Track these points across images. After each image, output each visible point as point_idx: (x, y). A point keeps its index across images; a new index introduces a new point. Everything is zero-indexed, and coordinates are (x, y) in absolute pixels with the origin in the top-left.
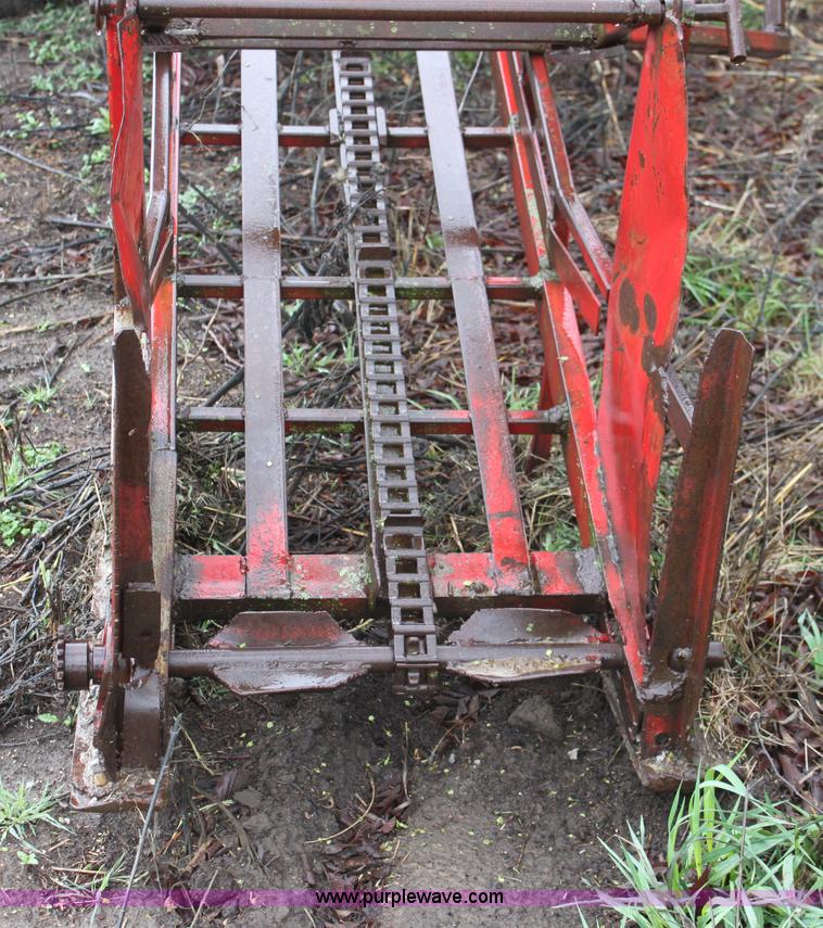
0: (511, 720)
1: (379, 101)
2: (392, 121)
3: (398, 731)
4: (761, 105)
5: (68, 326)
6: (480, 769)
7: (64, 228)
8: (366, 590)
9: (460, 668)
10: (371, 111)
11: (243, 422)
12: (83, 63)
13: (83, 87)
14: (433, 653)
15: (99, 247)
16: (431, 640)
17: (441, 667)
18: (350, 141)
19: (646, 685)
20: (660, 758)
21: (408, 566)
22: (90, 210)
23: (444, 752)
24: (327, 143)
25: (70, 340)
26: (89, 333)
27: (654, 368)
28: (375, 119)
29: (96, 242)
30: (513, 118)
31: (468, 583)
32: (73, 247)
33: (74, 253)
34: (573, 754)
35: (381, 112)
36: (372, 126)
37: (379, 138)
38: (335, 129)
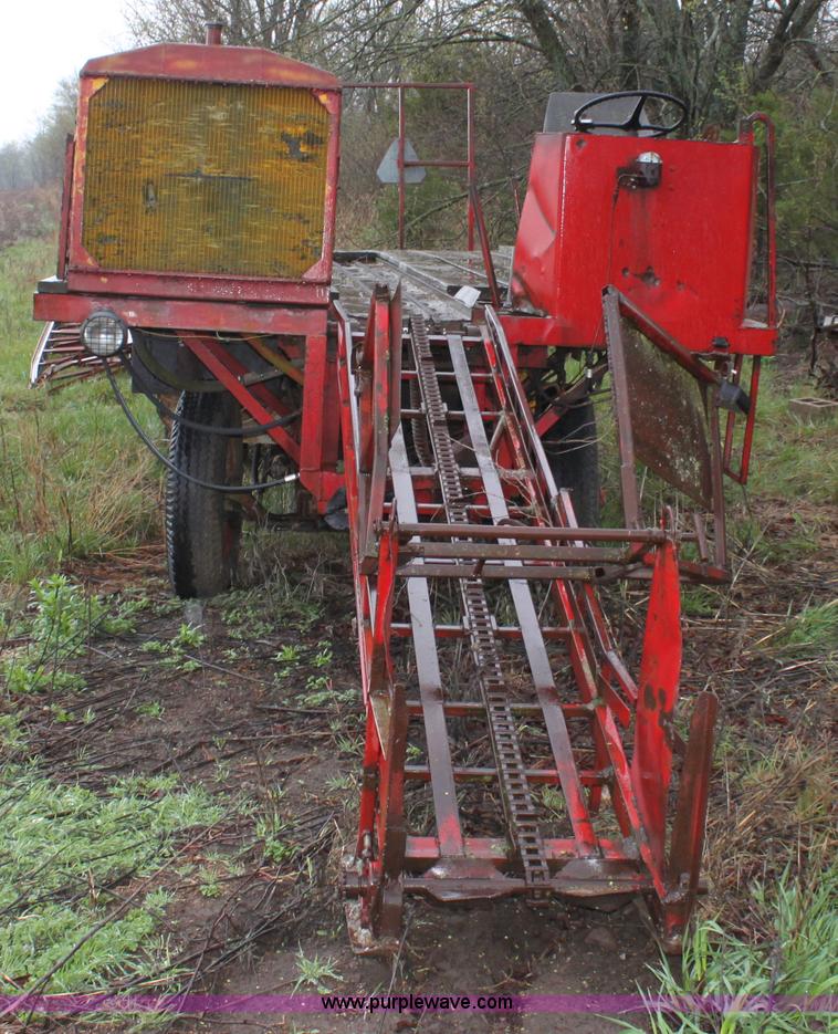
0: (587, 941)
1: (491, 613)
2: (499, 624)
3: (522, 946)
4: (713, 648)
5: (283, 764)
6: (570, 962)
7: (272, 711)
8: (507, 855)
9: (563, 891)
10: (487, 617)
11: (430, 774)
12: (261, 623)
13: (262, 637)
14: (547, 882)
15: (294, 723)
16: (546, 874)
17: (552, 890)
18: (476, 633)
19: (666, 896)
20: (675, 938)
21: (530, 840)
22: (285, 702)
23: (549, 955)
24: (464, 635)
25: (287, 769)
26: (298, 766)
27: (665, 722)
28: (490, 621)
29: (292, 719)
30: (570, 622)
31: (563, 852)
32: (278, 722)
33: (279, 725)
34: (623, 957)
35: (493, 618)
36: (488, 625)
37: (493, 631)
38: (467, 626)
